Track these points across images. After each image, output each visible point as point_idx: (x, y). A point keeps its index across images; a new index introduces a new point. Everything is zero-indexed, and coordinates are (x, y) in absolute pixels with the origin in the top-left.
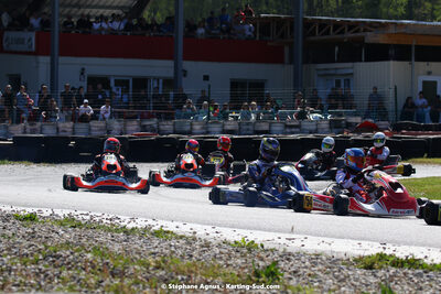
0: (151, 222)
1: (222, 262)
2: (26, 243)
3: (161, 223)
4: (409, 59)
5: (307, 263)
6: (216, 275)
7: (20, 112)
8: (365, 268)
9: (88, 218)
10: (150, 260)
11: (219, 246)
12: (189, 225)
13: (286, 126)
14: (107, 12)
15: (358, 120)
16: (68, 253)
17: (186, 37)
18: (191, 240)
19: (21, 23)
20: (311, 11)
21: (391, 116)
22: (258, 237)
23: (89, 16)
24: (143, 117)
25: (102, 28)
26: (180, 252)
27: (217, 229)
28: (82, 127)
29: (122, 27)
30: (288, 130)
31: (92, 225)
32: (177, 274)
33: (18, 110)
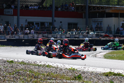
0: (45, 63)
1: (65, 74)
2: (10, 69)
3: (48, 63)
4: (118, 17)
5: (89, 75)
6: (64, 78)
7: (9, 32)
8: (106, 76)
9: (28, 62)
10: (45, 74)
11: (65, 70)
12: (56, 64)
13: (84, 36)
14: (33, 4)
15: (104, 34)
16: (22, 72)
17: (55, 11)
18: (57, 68)
19: (9, 7)
20: (90, 3)
21: (113, 33)
22: (76, 67)
23: (28, 5)
24: (43, 33)
25: (32, 8)
26: (54, 71)
27: (64, 65)
28: (26, 36)
29: (37, 8)
30: (84, 37)
31: (29, 64)
32: (53, 78)
33: (8, 31)
